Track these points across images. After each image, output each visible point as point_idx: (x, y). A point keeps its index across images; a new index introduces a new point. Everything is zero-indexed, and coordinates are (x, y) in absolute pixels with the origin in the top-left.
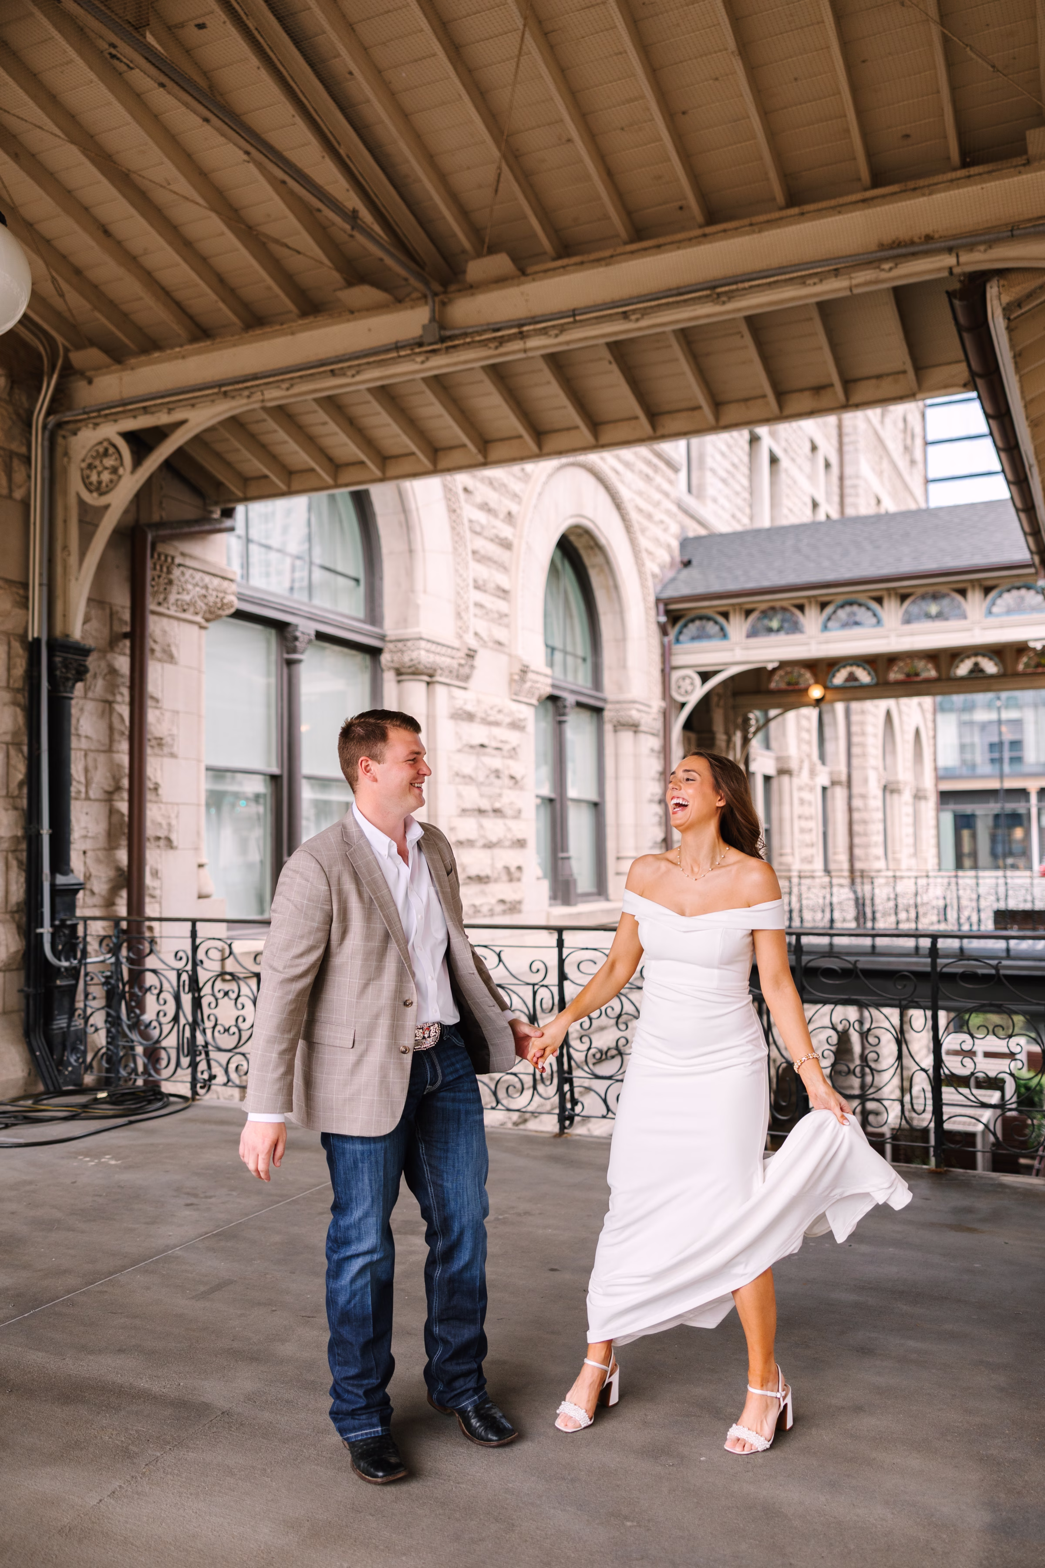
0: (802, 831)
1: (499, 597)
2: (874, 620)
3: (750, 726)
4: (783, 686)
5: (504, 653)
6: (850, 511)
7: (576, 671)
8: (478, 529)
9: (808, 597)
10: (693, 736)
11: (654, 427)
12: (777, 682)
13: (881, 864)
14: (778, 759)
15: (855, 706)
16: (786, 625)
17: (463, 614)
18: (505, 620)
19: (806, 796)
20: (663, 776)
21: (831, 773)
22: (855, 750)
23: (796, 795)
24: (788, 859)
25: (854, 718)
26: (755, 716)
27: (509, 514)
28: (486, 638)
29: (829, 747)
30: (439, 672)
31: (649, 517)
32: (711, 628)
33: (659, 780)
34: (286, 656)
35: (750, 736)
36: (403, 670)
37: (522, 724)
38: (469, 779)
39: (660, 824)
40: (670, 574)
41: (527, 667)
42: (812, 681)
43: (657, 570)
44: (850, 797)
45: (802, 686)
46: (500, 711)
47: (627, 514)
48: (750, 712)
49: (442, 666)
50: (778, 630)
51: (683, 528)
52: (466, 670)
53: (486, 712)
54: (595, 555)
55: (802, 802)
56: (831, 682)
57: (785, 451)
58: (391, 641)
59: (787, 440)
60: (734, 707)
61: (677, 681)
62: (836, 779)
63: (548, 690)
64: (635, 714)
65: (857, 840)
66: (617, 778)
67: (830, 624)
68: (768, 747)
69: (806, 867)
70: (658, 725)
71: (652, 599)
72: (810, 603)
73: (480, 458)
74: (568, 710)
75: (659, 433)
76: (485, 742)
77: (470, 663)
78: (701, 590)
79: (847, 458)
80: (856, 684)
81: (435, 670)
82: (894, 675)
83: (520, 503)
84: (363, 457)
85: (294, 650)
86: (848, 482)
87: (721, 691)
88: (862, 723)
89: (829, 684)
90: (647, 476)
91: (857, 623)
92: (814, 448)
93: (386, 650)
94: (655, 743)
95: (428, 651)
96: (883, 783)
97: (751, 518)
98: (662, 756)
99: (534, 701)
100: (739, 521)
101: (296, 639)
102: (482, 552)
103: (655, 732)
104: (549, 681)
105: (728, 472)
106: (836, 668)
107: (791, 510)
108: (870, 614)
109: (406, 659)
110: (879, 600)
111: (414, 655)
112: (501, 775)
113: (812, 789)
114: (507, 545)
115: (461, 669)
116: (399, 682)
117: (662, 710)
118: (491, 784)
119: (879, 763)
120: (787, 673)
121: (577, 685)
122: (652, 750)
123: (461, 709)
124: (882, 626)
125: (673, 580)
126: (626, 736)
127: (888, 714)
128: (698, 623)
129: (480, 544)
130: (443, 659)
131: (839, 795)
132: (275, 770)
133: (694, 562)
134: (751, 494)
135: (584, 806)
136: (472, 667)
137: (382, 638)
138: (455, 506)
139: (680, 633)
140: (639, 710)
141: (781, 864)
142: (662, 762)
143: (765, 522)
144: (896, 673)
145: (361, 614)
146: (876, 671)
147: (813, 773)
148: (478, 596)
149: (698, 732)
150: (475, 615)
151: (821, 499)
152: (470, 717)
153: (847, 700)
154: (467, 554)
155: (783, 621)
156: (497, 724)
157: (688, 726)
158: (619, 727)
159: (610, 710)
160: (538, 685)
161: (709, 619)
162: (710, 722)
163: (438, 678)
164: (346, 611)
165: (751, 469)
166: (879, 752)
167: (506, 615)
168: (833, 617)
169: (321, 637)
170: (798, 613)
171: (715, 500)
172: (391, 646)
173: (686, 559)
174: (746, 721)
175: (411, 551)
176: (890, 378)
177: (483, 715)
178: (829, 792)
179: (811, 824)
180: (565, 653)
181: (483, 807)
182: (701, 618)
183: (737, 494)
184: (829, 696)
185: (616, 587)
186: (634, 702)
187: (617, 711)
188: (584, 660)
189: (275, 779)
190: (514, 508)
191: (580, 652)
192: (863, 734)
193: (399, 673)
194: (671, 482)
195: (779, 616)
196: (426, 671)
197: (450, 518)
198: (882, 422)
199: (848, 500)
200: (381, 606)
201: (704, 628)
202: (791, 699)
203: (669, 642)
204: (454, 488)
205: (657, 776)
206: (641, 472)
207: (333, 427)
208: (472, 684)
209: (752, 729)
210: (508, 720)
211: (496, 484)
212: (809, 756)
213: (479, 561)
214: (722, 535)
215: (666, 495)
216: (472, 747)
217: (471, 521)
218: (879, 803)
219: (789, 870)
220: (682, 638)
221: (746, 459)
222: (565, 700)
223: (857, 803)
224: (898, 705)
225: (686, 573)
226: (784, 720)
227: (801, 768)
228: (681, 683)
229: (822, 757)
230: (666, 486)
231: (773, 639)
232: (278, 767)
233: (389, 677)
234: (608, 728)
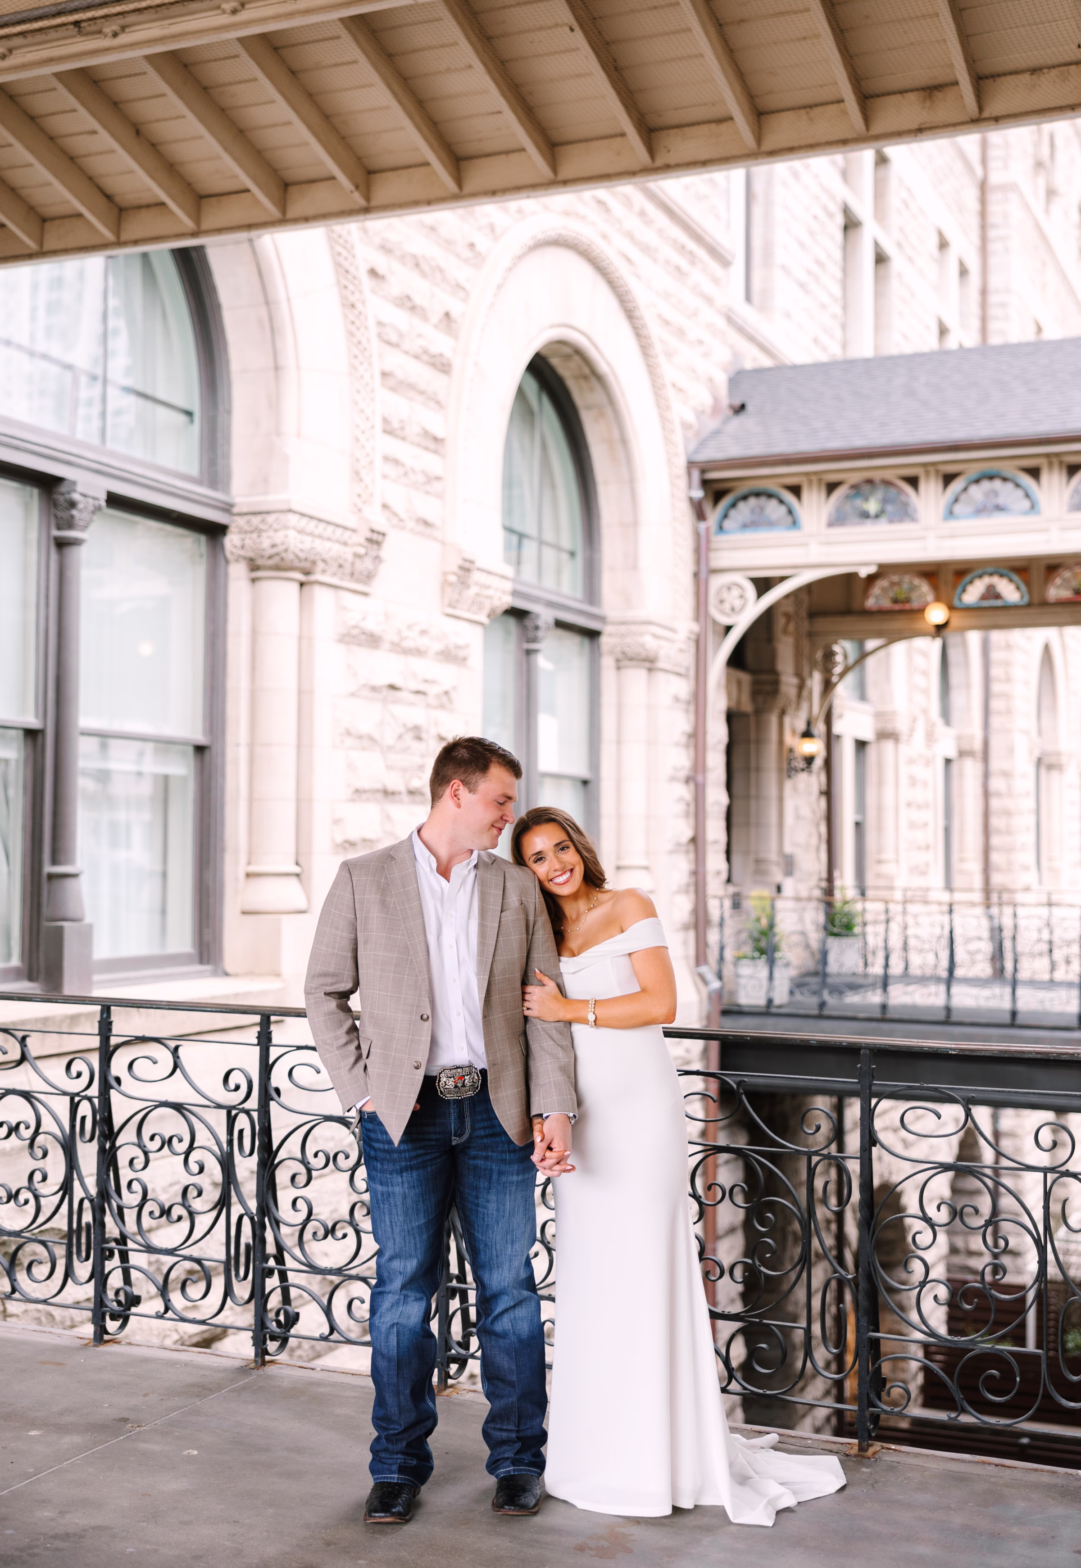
0: (912, 825)
1: (426, 449)
2: (1026, 504)
3: (834, 664)
4: (886, 604)
5: (435, 539)
6: (995, 340)
7: (559, 572)
8: (394, 338)
9: (925, 465)
10: (745, 678)
11: (651, 151)
12: (877, 597)
13: (1030, 878)
14: (879, 715)
15: (997, 636)
16: (889, 508)
17: (363, 474)
18: (437, 486)
19: (920, 772)
20: (692, 741)
21: (959, 738)
22: (996, 704)
23: (904, 770)
24: (888, 869)
25: (996, 655)
26: (844, 649)
27: (447, 315)
28: (403, 515)
29: (957, 698)
30: (320, 565)
31: (680, 333)
32: (773, 509)
33: (687, 746)
34: (56, 533)
35: (834, 679)
36: (260, 562)
37: (461, 653)
38: (368, 741)
39: (687, 815)
40: (712, 424)
41: (472, 562)
42: (930, 597)
43: (691, 418)
44: (986, 775)
45: (915, 605)
46: (423, 632)
47: (644, 326)
48: (836, 643)
49: (326, 556)
50: (877, 516)
51: (736, 355)
52: (367, 564)
53: (399, 632)
54: (592, 390)
55: (913, 782)
56: (960, 600)
57: (899, 245)
58: (240, 514)
59: (901, 229)
60: (811, 635)
61: (719, 592)
62: (966, 747)
63: (508, 601)
64: (650, 643)
65: (995, 841)
66: (619, 742)
67: (958, 508)
68: (863, 696)
69: (918, 882)
70: (688, 660)
71: (681, 462)
72: (927, 473)
73: (359, 200)
74: (540, 634)
75: (659, 162)
76: (398, 683)
77: (373, 553)
78: (757, 449)
79: (994, 261)
80: (998, 603)
81: (314, 563)
82: (1056, 591)
83: (465, 300)
84: (164, 197)
85: (70, 524)
86: (993, 299)
87: (790, 609)
88: (1007, 664)
89: (956, 603)
90: (678, 268)
91: (999, 508)
92: (943, 245)
93: (233, 529)
94: (683, 688)
95: (301, 532)
96: (1036, 754)
97: (844, 345)
98: (692, 708)
99: (483, 618)
100: (824, 349)
101: (73, 504)
102: (400, 375)
103: (682, 670)
104: (508, 586)
105: (809, 272)
106: (968, 578)
107: (905, 337)
108: (1020, 493)
109: (266, 543)
110: (1034, 473)
111: (278, 538)
112: (424, 735)
113: (928, 763)
114: (442, 366)
115: (358, 562)
116: (253, 580)
117: (693, 637)
118: (406, 750)
119: (1031, 724)
120: (893, 584)
121: (558, 594)
122: (677, 699)
123: (355, 627)
124: (1039, 513)
125: (716, 433)
126: (636, 677)
127: (1047, 649)
128: (752, 501)
129: (395, 361)
130: (328, 544)
131: (971, 770)
132: (32, 721)
133: (750, 408)
134: (845, 308)
135: (567, 783)
136: (377, 559)
137: (227, 508)
138: (353, 299)
139: (725, 516)
140: (655, 636)
141: (878, 876)
142: (692, 717)
143: (864, 348)
144: (1058, 587)
145: (194, 470)
146: (1028, 584)
147: (930, 737)
148: (393, 447)
149: (752, 672)
150: (385, 477)
151: (951, 322)
152: (373, 640)
153: (987, 628)
154: (372, 377)
155: (885, 501)
156: (419, 652)
157: (736, 660)
158: (627, 663)
159: (611, 635)
160: (490, 592)
161: (770, 496)
162: (772, 657)
163: (317, 576)
164: (171, 465)
165: (844, 270)
166: (1031, 707)
167: (438, 478)
168: (963, 497)
169: (115, 501)
170: (908, 488)
171: (788, 315)
172: (241, 521)
173: (737, 402)
174: (829, 655)
175: (277, 368)
176: (1054, 72)
177: (396, 639)
178: (955, 767)
179: (927, 816)
180: (541, 542)
181: (391, 787)
182: (757, 494)
183: (823, 306)
184: (956, 622)
185: (624, 441)
186: (649, 623)
187: (623, 636)
188: (572, 554)
189: (31, 735)
190: (456, 308)
191: (566, 543)
192: (1008, 680)
193: (254, 566)
194: (716, 281)
195: (880, 494)
196: (296, 563)
197: (346, 316)
198: (1047, 211)
199: (993, 326)
200: (227, 456)
201: (762, 509)
202: (899, 624)
203: (708, 530)
204: (352, 270)
205: (684, 740)
206: (667, 262)
207: (105, 139)
208: (376, 587)
209: (838, 670)
210: (438, 646)
211: (426, 268)
212: (925, 712)
213: (393, 389)
214: (795, 367)
215: (709, 300)
216: (374, 689)
217: (380, 324)
218: (1031, 785)
219: (891, 888)
220: (727, 524)
221: (838, 254)
222: (538, 616)
223: (996, 784)
224: (1061, 636)
225: (737, 422)
226: (888, 656)
227: (912, 730)
228: (725, 595)
229: (946, 714)
230: (708, 287)
231: (869, 529)
232: (37, 717)
233: (237, 573)
234: (607, 662)
